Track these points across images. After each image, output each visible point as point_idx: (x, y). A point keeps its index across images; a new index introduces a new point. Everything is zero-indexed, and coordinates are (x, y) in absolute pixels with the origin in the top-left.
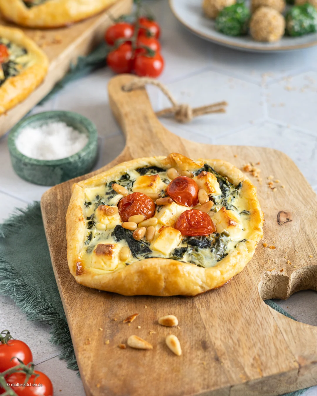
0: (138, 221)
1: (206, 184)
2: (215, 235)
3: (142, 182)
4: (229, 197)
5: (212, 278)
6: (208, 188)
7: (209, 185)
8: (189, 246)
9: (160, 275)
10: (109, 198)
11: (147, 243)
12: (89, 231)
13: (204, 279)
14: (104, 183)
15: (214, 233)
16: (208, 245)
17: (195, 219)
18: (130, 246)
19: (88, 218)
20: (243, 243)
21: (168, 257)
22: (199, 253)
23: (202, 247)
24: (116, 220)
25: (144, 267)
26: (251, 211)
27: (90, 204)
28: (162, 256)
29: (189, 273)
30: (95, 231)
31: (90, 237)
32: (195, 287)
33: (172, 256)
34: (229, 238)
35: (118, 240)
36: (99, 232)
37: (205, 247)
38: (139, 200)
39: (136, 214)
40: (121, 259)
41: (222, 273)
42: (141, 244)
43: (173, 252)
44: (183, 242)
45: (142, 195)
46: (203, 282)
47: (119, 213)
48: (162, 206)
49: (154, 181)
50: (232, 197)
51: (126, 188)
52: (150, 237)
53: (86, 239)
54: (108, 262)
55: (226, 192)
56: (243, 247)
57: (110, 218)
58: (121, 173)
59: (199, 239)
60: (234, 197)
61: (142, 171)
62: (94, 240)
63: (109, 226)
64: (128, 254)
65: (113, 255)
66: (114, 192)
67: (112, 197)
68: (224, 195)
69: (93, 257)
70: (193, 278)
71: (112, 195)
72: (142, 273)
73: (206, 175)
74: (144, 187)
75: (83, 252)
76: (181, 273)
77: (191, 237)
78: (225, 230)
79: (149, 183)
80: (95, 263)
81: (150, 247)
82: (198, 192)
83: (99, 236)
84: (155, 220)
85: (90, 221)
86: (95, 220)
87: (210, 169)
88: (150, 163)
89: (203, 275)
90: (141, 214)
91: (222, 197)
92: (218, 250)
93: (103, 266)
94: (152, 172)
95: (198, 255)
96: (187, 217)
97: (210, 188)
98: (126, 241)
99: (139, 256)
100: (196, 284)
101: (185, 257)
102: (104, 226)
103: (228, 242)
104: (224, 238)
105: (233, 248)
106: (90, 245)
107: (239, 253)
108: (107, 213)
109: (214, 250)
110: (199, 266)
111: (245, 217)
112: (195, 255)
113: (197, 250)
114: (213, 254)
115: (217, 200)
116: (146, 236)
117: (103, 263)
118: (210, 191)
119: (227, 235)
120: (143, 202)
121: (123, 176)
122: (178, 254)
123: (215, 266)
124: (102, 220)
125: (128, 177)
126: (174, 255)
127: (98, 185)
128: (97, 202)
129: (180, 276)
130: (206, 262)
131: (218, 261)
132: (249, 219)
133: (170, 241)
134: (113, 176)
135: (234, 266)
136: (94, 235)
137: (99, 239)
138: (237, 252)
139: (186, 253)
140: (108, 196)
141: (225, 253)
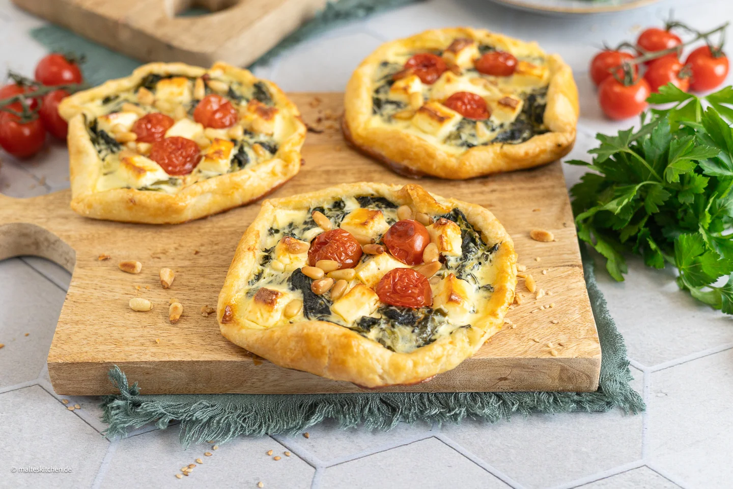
0: (327, 269)
1: (441, 237)
2: (425, 311)
3: (357, 216)
4: (472, 262)
5: (397, 368)
6: (442, 243)
7: (445, 239)
8: (384, 317)
9: (324, 347)
10: (305, 230)
11: (329, 302)
12: (260, 268)
13: (387, 367)
14: (307, 207)
15: (428, 307)
16: (411, 322)
17: (403, 282)
18: (305, 301)
19: (266, 251)
20: (464, 330)
21: (350, 325)
22: (396, 330)
23: (401, 323)
24: (301, 261)
25: (305, 331)
26: (496, 287)
27: (277, 231)
28: (342, 323)
29: (366, 352)
30: (267, 270)
31: (259, 277)
32: (371, 376)
33: (356, 325)
34: (447, 318)
35: (293, 289)
36: (273, 272)
37: (407, 324)
38: (337, 241)
39: (329, 259)
40: (286, 314)
41: (415, 365)
42: (320, 301)
43: (359, 321)
44: (379, 310)
45: (345, 234)
46: (385, 371)
47: (309, 253)
48: (371, 255)
49: (372, 218)
50: (476, 262)
51: (332, 220)
52: (336, 294)
53: (253, 277)
54: (266, 315)
55: (469, 255)
56: (462, 336)
57: (292, 256)
58: (333, 198)
59: (402, 311)
60: (480, 263)
61: (364, 200)
62: (262, 281)
63: (288, 267)
64: (297, 310)
65: (276, 307)
66: (313, 223)
67: (309, 229)
68: (465, 257)
69: (250, 304)
70: (370, 361)
71: (309, 226)
72: (304, 339)
73: (445, 224)
74: (356, 225)
75: (242, 294)
76: (355, 350)
77: (392, 306)
78: (442, 307)
79: (363, 220)
80: (250, 312)
81: (331, 308)
82: (425, 246)
83: (271, 278)
84: (352, 272)
85: (266, 254)
86: (273, 255)
87: (460, 216)
88: (377, 192)
89: (387, 361)
90: (335, 260)
91: (461, 259)
92: (422, 332)
93: (257, 318)
94: (377, 206)
95: (393, 333)
96: (394, 278)
97: (445, 244)
98: (303, 292)
99: (311, 316)
100: (373, 371)
101: (374, 333)
102: (281, 266)
103: (441, 323)
104: (437, 318)
105: (446, 334)
106: (254, 287)
107: (451, 343)
108: (290, 249)
109: (417, 331)
110: (389, 348)
111: (486, 294)
112: (389, 331)
113: (393, 326)
114: (414, 337)
115: (452, 262)
116: (330, 291)
117: (259, 315)
118: (443, 249)
119: (444, 314)
120: (343, 244)
121: (336, 203)
122: (365, 325)
123: (409, 353)
124: (281, 257)
125: (342, 205)
126: (358, 324)
127: (297, 208)
128: (286, 231)
129: (352, 355)
130: (400, 345)
131: (419, 346)
132: (489, 299)
133: (359, 305)
134: (321, 200)
135: (437, 359)
136: (265, 275)
137: (271, 282)
138: (450, 340)
139: (376, 326)
140: (305, 226)
141: (433, 338)
